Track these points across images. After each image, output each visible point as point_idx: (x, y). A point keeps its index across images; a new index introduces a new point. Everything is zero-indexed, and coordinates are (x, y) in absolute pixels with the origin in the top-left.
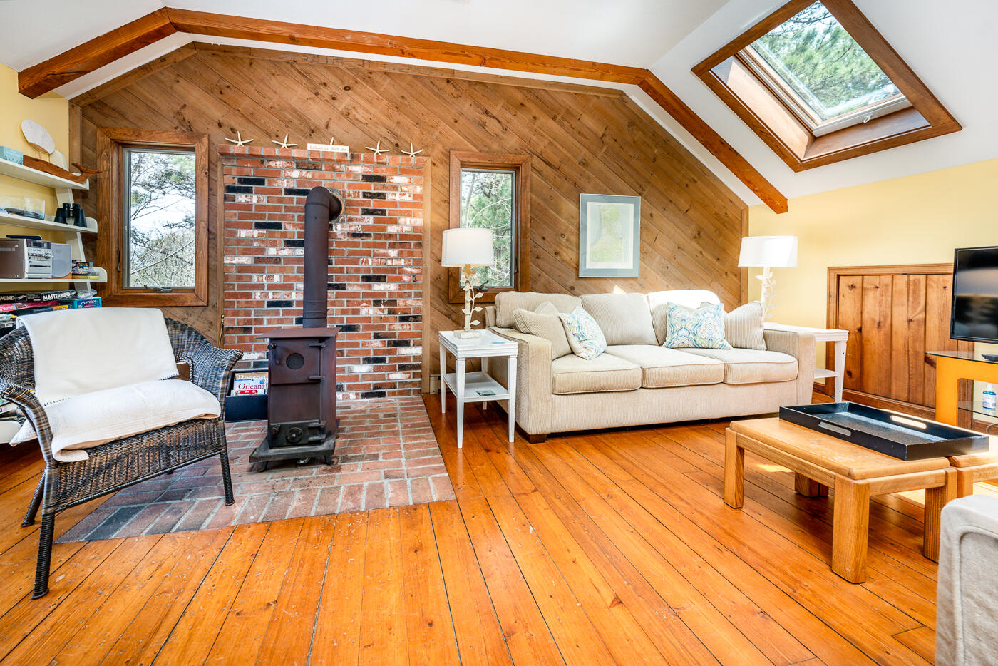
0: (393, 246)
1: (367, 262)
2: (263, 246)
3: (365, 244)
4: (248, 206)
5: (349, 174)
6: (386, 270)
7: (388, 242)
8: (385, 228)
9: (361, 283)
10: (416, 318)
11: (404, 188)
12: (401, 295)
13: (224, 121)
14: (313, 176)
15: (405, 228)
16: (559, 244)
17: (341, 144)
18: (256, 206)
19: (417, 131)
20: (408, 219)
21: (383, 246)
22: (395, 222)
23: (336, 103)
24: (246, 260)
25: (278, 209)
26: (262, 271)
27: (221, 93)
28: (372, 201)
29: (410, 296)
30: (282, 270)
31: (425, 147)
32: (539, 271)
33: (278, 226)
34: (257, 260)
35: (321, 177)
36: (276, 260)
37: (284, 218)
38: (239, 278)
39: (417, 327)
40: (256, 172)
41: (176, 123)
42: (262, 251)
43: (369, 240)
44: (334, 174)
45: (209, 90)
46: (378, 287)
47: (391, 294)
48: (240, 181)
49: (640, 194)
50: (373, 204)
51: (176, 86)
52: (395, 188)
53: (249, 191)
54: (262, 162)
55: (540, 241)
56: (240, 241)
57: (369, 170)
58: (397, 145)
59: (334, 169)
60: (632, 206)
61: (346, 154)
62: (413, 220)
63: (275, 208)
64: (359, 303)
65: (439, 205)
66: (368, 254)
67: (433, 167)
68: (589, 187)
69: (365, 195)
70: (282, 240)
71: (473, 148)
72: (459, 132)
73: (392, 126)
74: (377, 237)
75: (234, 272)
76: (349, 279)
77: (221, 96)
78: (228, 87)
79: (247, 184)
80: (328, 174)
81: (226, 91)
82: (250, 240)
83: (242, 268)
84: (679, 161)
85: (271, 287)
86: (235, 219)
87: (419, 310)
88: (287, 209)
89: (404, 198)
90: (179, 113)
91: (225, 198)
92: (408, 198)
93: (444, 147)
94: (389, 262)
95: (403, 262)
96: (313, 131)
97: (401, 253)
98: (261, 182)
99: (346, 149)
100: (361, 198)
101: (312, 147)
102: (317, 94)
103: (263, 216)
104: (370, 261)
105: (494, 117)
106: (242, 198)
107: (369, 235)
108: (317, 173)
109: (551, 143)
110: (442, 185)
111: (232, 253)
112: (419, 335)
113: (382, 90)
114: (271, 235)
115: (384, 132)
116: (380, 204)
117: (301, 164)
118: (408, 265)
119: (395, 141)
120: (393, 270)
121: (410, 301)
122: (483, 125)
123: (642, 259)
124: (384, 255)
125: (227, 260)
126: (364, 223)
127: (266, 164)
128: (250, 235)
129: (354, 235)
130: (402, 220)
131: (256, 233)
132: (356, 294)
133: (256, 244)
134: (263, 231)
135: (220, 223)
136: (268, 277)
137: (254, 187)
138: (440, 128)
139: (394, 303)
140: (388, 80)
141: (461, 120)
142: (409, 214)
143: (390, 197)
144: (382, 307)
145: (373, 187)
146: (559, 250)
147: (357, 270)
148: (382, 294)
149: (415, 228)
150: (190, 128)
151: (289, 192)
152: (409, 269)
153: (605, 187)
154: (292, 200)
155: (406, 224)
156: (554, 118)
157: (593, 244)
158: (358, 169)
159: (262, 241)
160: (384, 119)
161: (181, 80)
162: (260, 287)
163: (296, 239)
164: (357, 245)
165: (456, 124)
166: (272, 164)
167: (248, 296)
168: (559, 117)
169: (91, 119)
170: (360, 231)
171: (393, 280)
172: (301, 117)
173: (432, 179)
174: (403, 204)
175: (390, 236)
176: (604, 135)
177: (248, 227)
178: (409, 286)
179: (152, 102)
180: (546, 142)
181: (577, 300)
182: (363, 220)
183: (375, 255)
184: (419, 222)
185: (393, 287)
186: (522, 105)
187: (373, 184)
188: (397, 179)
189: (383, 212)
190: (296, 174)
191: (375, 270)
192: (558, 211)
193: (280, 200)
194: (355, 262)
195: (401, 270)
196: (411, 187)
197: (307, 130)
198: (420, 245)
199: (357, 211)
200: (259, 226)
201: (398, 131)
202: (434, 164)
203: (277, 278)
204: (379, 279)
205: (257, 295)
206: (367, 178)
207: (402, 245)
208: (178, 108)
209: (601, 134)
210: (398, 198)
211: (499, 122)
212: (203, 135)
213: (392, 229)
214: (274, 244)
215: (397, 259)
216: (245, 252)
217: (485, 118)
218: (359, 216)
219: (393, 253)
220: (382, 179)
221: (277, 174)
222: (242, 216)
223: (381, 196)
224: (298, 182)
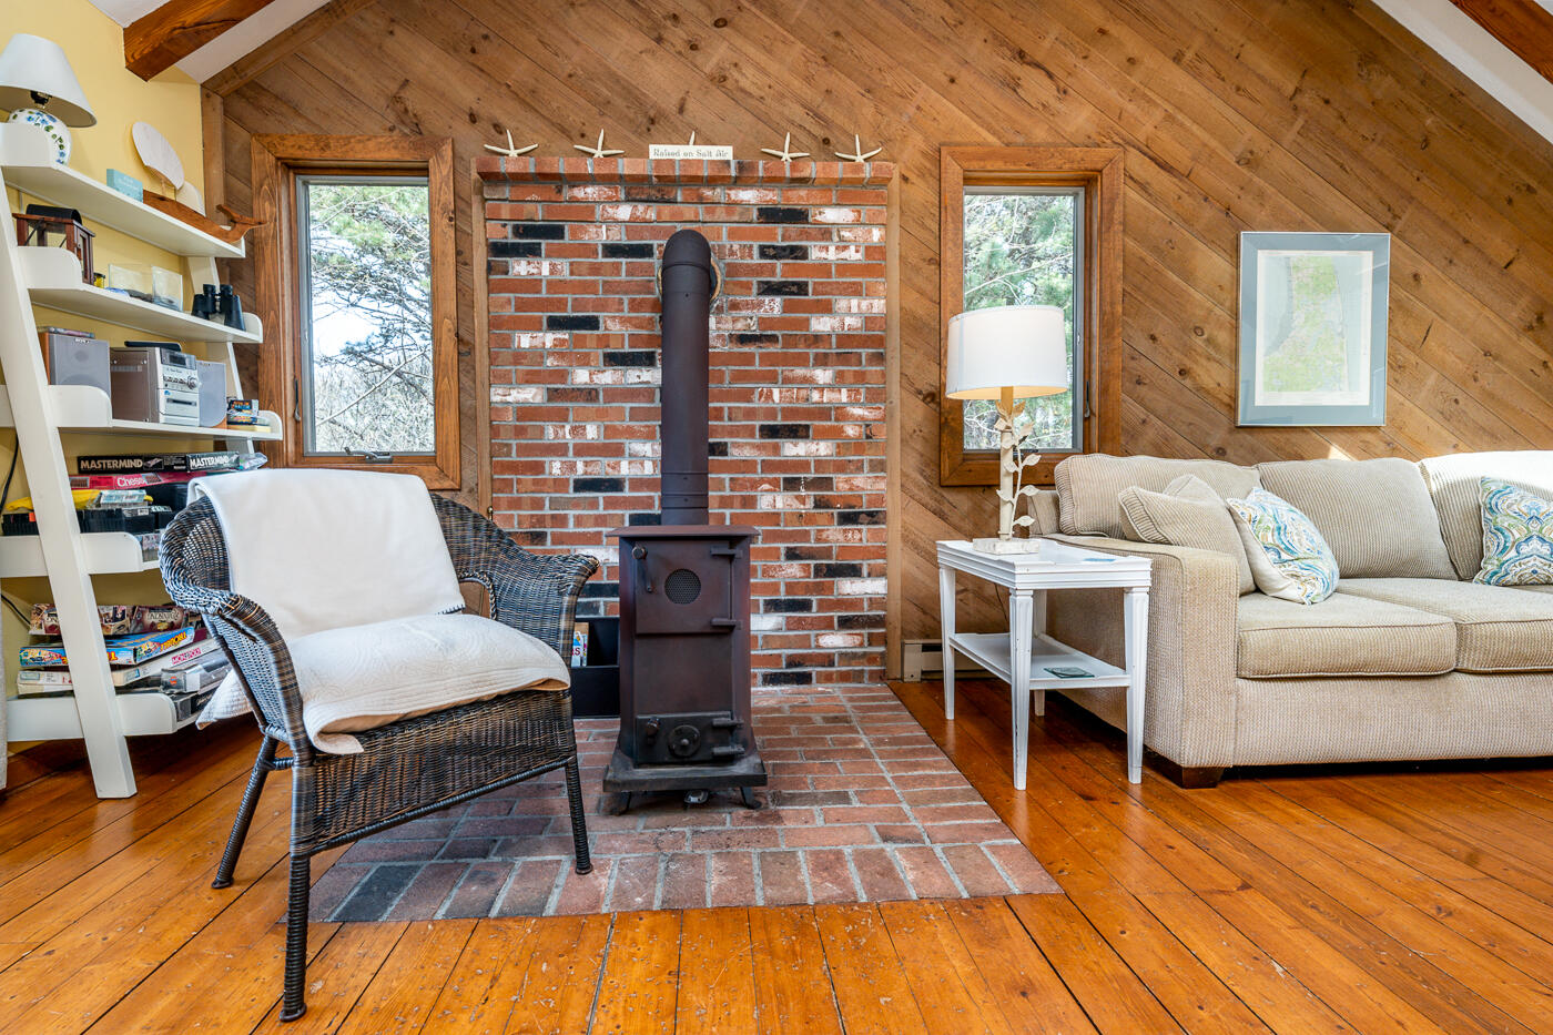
0: (822, 361)
1: (770, 395)
2: (563, 365)
3: (765, 358)
4: (532, 284)
5: (731, 207)
6: (810, 413)
7: (812, 351)
8: (806, 323)
9: (757, 440)
10: (873, 517)
11: (845, 234)
12: (841, 467)
13: (481, 109)
14: (659, 216)
15: (848, 321)
16: (1190, 350)
17: (717, 146)
18: (549, 283)
19: (867, 108)
20: (854, 302)
21: (801, 361)
22: (826, 308)
23: (699, 58)
24: (531, 395)
25: (591, 287)
26: (562, 416)
27: (473, 51)
28: (779, 264)
29: (860, 469)
30: (600, 415)
31: (885, 141)
32: (1141, 413)
33: (592, 323)
34: (554, 395)
35: (672, 212)
36: (590, 394)
37: (602, 305)
38: (520, 432)
39: (875, 535)
40: (548, 211)
41: (391, 118)
42: (561, 375)
43: (773, 349)
44: (702, 208)
45: (452, 47)
46: (793, 449)
47: (820, 464)
48: (517, 231)
49: (1389, 227)
50: (780, 271)
51: (390, 43)
52: (825, 233)
53: (533, 251)
54: (560, 188)
55: (1144, 346)
56: (519, 357)
57: (772, 197)
58: (826, 141)
59: (702, 199)
60: (1367, 256)
62: (865, 304)
63: (585, 287)
64: (754, 485)
65: (919, 271)
66: (772, 378)
67: (903, 183)
68: (1263, 215)
69: (764, 252)
70: (601, 352)
71: (994, 139)
72: (960, 104)
73: (816, 98)
74: (790, 341)
75: (510, 419)
76: (734, 432)
77: (471, 57)
78: (486, 38)
79: (530, 240)
80: (689, 207)
81: (479, 46)
82: (538, 354)
83: (525, 412)
85: (580, 450)
86: (510, 311)
87: (879, 498)
88: (608, 287)
89: (843, 255)
90: (396, 99)
91: (490, 268)
92: (853, 255)
93: (927, 140)
94: (815, 396)
95: (844, 396)
96: (652, 118)
97: (838, 376)
98: (555, 232)
99: (727, 154)
100: (756, 260)
101: (657, 151)
102: (659, 40)
103: (561, 304)
104: (776, 394)
105: (1040, 67)
106: (521, 268)
107: (772, 339)
108: (667, 209)
109: (1168, 118)
110: (924, 227)
111: (505, 380)
112: (880, 553)
113: (792, 21)
114: (579, 342)
115: (797, 113)
116: (796, 271)
117: (636, 191)
118: (855, 402)
119: (820, 133)
120: (823, 413)
121: (860, 480)
122: (1014, 85)
123: (1393, 383)
124: (806, 379)
125: (495, 395)
126: (761, 312)
127: (567, 192)
128: (537, 342)
129: (743, 339)
130: (842, 303)
131: (549, 339)
132: (748, 465)
133: (550, 362)
134: (564, 335)
135: (478, 321)
136: (574, 430)
137: (544, 243)
138: (919, 99)
139: (827, 483)
141: (964, 77)
142: (856, 290)
143: (815, 254)
144: (803, 492)
145: (779, 235)
146: (1188, 363)
147: (750, 414)
148: (802, 465)
149: (868, 321)
150: (418, 127)
151: (612, 250)
152: (857, 411)
153: (1299, 214)
154: (617, 268)
155: (851, 313)
156: (1177, 59)
157: (1268, 352)
158: (750, 199)
159: (562, 355)
160: (797, 85)
161: (398, 30)
162: (559, 450)
163: (625, 350)
164: (749, 359)
165: (954, 88)
166: (579, 192)
167: (538, 468)
169: (239, 121)
170: (755, 329)
171: (824, 434)
172: (628, 91)
173: (903, 214)
174: (844, 268)
175: (817, 339)
176: (1298, 90)
177: (534, 326)
178: (858, 447)
181: (1250, 472)
182: (760, 305)
183: (787, 380)
184: (877, 307)
185: (823, 449)
186: (1102, 32)
187: (780, 229)
188: (831, 215)
189: (801, 288)
190: (624, 211)
191: (788, 413)
192: (1189, 277)
193: (595, 269)
194: (746, 395)
195: (840, 413)
196: (860, 232)
198: (879, 358)
199: (748, 286)
200: (555, 324)
201: (829, 111)
202: (903, 177)
203: (592, 432)
204: (796, 433)
205: (555, 467)
206: (769, 215)
207: (843, 358)
209: (1291, 89)
210: (832, 255)
211: (1050, 75)
212: (442, 140)
213: (821, 324)
214: (584, 361)
215: (831, 388)
216: (530, 379)
217: (1018, 69)
218: (752, 298)
219: (823, 375)
220: (800, 215)
221: (589, 213)
222: (522, 304)
223: (800, 253)
224: (630, 229)
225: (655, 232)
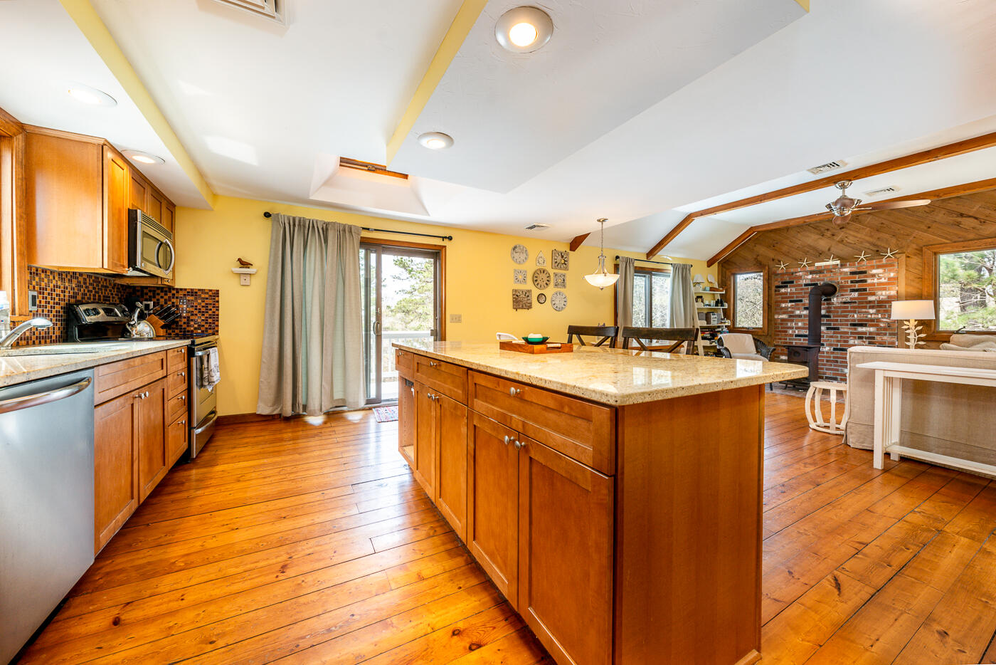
0: (872, 307)
1: (854, 316)
2: (793, 310)
3: (851, 307)
4: (786, 293)
5: (841, 273)
6: (867, 320)
7: (868, 305)
8: (866, 298)
9: (849, 327)
11: (881, 275)
12: (878, 334)
13: (776, 258)
14: (819, 277)
15: (881, 297)
18: (790, 293)
19: (894, 240)
20: (884, 293)
21: (865, 307)
22: (873, 294)
23: (835, 238)
24: (784, 316)
25: (801, 293)
26: (793, 321)
27: (774, 246)
28: (857, 284)
29: (885, 334)
30: (800, 320)
31: (900, 248)
33: (801, 301)
34: (790, 316)
35: (823, 276)
36: (800, 316)
37: (803, 297)
38: (782, 324)
40: (790, 278)
41: (755, 262)
42: (793, 312)
43: (855, 305)
44: (832, 274)
46: (860, 329)
47: (870, 333)
48: (782, 283)
50: (857, 286)
51: (755, 248)
52: (873, 276)
53: (786, 287)
54: (792, 274)
56: (782, 308)
57: (854, 269)
58: (878, 251)
59: (832, 272)
61: (838, 264)
62: (888, 293)
63: (799, 293)
64: (848, 337)
65: (913, 281)
66: (855, 312)
67: (908, 259)
69: (852, 282)
70: (802, 307)
71: (947, 242)
72: (932, 234)
73: (874, 241)
74: (862, 302)
75: (779, 321)
76: (842, 325)
77: (774, 248)
78: (777, 243)
79: (785, 285)
80: (828, 275)
81: (776, 245)
82: (787, 308)
83: (783, 320)
85: (796, 328)
86: (780, 299)
88: (805, 293)
89: (880, 280)
90: (756, 259)
91: (776, 291)
92: (883, 280)
93: (917, 245)
94: (869, 316)
95: (880, 316)
96: (821, 254)
97: (877, 311)
98: (792, 282)
99: (838, 262)
100: (849, 284)
101: (817, 264)
102: (823, 236)
103: (793, 297)
104: (856, 316)
105: (971, 217)
106: (783, 290)
107: (855, 302)
108: (821, 275)
110: (916, 269)
111: (779, 314)
113: (866, 223)
114: (798, 305)
115: (867, 245)
116: (863, 286)
117: (812, 273)
118: (884, 317)
119: (876, 249)
120: (872, 320)
121: (885, 338)
122: (958, 224)
124: (866, 312)
125: (776, 317)
126: (851, 296)
127: (794, 274)
128: (787, 306)
129: (845, 303)
130: (879, 293)
131: (789, 305)
132: (847, 333)
133: (790, 310)
134: (793, 304)
135: (773, 302)
136: (795, 324)
137: (789, 285)
138: (914, 235)
139: (873, 337)
140: (871, 217)
141: (934, 225)
142: (885, 289)
143: (869, 281)
144: (864, 340)
145: (857, 277)
147: (847, 321)
148: (865, 333)
149: (889, 297)
150: (761, 264)
151: (806, 285)
152: (884, 320)
154: (808, 289)
155: (882, 295)
158: (846, 270)
159: (793, 308)
160: (867, 238)
162: (792, 328)
163: (808, 306)
164: (848, 307)
165: (930, 229)
166: (798, 274)
167: (786, 332)
169: (725, 267)
170: (849, 300)
171: (872, 326)
172: (815, 249)
173: (906, 266)
174: (880, 284)
175: (870, 302)
177: (786, 302)
178: (885, 328)
179: (745, 256)
182: (851, 294)
183: (859, 312)
184: (893, 293)
185: (872, 329)
188: (874, 271)
189: (865, 290)
190: (810, 277)
191: (859, 320)
193: (802, 289)
194: (846, 316)
195: (878, 320)
196: (886, 274)
197: (817, 254)
199: (846, 291)
200: (791, 301)
201: (879, 243)
202: (908, 257)
203: (800, 324)
204: (861, 325)
205: (790, 332)
206: (852, 273)
207: (878, 307)
208: (755, 257)
210: (876, 281)
211: (976, 218)
212: (766, 266)
213: (871, 298)
214: (798, 309)
215: (875, 314)
216: (784, 313)
217: (959, 219)
218: (848, 293)
219: (871, 311)
220: (865, 272)
221: (800, 277)
222: (782, 298)
223: (865, 281)
224: (811, 280)
225: (818, 280)
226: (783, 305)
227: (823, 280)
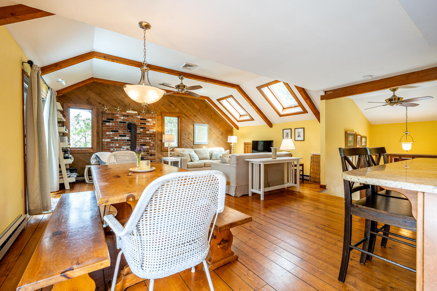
0: (148, 137)
1: (141, 141)
2: (113, 136)
3: (141, 136)
4: (109, 126)
5: (137, 118)
6: (146, 143)
7: (146, 135)
8: (146, 132)
9: (139, 146)
10: (154, 155)
11: (151, 122)
12: (150, 149)
13: (101, 102)
14: (127, 119)
15: (151, 132)
16: (189, 136)
17: (135, 111)
18: (111, 126)
19: (154, 107)
20: (152, 130)
21: (145, 137)
22: (148, 130)
24: (109, 140)
25: (117, 127)
26: (113, 143)
27: (100, 95)
29: (152, 149)
30: (118, 143)
31: (155, 111)
32: (184, 143)
33: (118, 131)
34: (112, 140)
35: (129, 119)
36: (117, 140)
37: (119, 129)
38: (107, 145)
39: (154, 157)
40: (112, 117)
41: (87, 102)
42: (113, 138)
45: (96, 94)
46: (144, 147)
47: (147, 149)
48: (107, 119)
49: (208, 124)
50: (142, 126)
52: (148, 122)
53: (109, 122)
54: (114, 115)
55: (184, 135)
56: (107, 135)
57: (142, 117)
58: (148, 110)
59: (133, 117)
60: (206, 127)
61: (137, 114)
62: (153, 130)
65: (160, 126)
66: (142, 139)
68: (196, 122)
69: (140, 123)
70: (119, 135)
71: (168, 112)
72: (164, 107)
74: (144, 134)
75: (105, 143)
77: (100, 96)
78: (102, 93)
79: (109, 120)
80: (131, 118)
81: (101, 94)
82: (110, 135)
83: (108, 142)
84: (217, 116)
85: (115, 147)
86: (106, 129)
87: (155, 153)
88: (120, 127)
89: (150, 124)
91: (103, 124)
92: (151, 124)
93: (160, 111)
94: (147, 141)
96: (126, 106)
97: (150, 138)
98: (113, 120)
99: (136, 112)
101: (127, 112)
103: (113, 129)
105: (173, 104)
106: (107, 124)
107: (142, 134)
108: (128, 118)
109: (187, 111)
110: (160, 121)
111: (105, 138)
112: (155, 159)
114: (115, 133)
116: (145, 126)
117: (124, 116)
118: (152, 142)
119: (148, 109)
120: (148, 143)
121: (152, 151)
122: (170, 106)
123: (209, 140)
124: (146, 139)
125: (103, 140)
127: (115, 115)
128: (110, 134)
130: (150, 130)
131: (111, 133)
134: (113, 133)
135: (101, 130)
136: (115, 145)
137: (111, 121)
138: (159, 106)
139: (148, 151)
141: (165, 104)
142: (152, 128)
143: (147, 124)
144: (146, 152)
145: (143, 122)
146: (189, 138)
147: (138, 143)
149: (153, 132)
150: (91, 105)
151: (120, 122)
153: (200, 122)
155: (152, 131)
156: (188, 105)
157: (197, 136)
158: (139, 117)
159: (113, 135)
161: (88, 91)
162: (113, 147)
163: (122, 135)
164: (138, 136)
165: (163, 105)
166: (116, 115)
167: (109, 149)
168: (189, 104)
170: (139, 133)
171: (148, 145)
172: (122, 102)
173: (157, 119)
174: (151, 126)
175: (147, 134)
176: (200, 109)
177: (109, 131)
178: (152, 147)
179: (80, 96)
180: (186, 110)
181: (193, 150)
182: (140, 130)
183: (143, 139)
184: (155, 130)
185: (148, 147)
186: (180, 101)
187: (142, 121)
188: (149, 120)
189: (145, 128)
190: (122, 118)
191: (143, 143)
192: (189, 128)
193: (118, 125)
194: (138, 141)
195: (150, 143)
196: (152, 122)
198: (155, 136)
199: (138, 127)
200: (112, 131)
201: (149, 107)
202: (158, 115)
203: (117, 145)
204: (144, 145)
205: (112, 149)
206: (141, 119)
207: (150, 136)
208: (87, 98)
209: (199, 109)
210: (149, 124)
211: (174, 105)
212: (95, 106)
213: (148, 132)
214: (116, 136)
215: (149, 140)
216: (108, 138)
219: (148, 138)
220: (145, 120)
221: (117, 117)
222: (107, 129)
223: (145, 124)
224: (123, 120)
225: (126, 120)
226: (108, 133)
227: (128, 121)
